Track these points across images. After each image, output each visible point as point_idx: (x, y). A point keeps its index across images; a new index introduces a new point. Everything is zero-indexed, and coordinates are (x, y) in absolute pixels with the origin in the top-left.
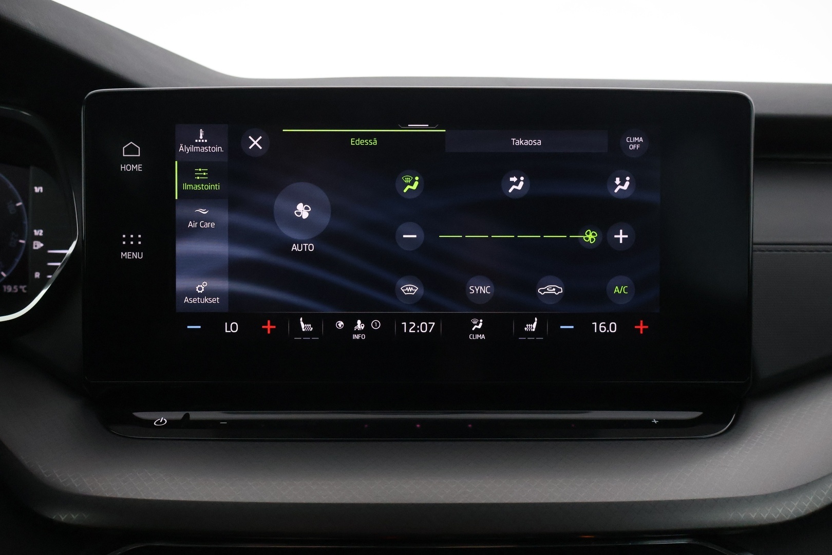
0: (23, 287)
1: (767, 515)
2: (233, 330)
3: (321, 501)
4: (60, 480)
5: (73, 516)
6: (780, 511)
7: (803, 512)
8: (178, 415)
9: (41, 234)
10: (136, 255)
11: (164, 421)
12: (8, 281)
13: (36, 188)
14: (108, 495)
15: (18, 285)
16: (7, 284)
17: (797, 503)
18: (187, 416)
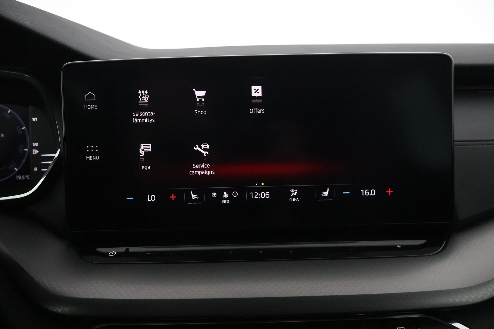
0: (27, 176)
1: (465, 299)
2: (153, 200)
3: (208, 297)
4: (57, 289)
5: (66, 309)
6: (473, 297)
7: (486, 297)
8: (122, 250)
9: (37, 145)
10: (95, 158)
11: (114, 253)
12: (19, 173)
13: (33, 118)
14: (85, 297)
15: (25, 175)
16: (18, 175)
17: (483, 292)
18: (127, 250)
